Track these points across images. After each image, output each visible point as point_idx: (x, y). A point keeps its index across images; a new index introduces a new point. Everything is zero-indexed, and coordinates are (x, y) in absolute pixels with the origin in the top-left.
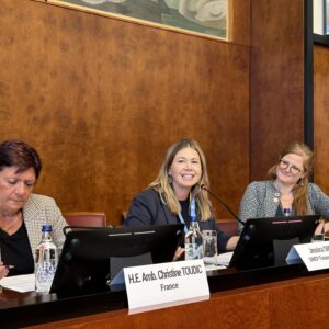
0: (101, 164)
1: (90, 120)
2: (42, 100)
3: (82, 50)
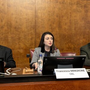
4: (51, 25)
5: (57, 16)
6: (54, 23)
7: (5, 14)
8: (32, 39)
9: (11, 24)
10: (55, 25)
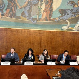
0: (76, 49)
1: (75, 44)
2: (69, 42)
3: (74, 36)
4: (47, 42)
5: (50, 39)
6: (48, 42)
7: (28, 38)
8: (39, 48)
9: (30, 42)
10: (49, 43)
